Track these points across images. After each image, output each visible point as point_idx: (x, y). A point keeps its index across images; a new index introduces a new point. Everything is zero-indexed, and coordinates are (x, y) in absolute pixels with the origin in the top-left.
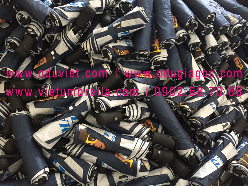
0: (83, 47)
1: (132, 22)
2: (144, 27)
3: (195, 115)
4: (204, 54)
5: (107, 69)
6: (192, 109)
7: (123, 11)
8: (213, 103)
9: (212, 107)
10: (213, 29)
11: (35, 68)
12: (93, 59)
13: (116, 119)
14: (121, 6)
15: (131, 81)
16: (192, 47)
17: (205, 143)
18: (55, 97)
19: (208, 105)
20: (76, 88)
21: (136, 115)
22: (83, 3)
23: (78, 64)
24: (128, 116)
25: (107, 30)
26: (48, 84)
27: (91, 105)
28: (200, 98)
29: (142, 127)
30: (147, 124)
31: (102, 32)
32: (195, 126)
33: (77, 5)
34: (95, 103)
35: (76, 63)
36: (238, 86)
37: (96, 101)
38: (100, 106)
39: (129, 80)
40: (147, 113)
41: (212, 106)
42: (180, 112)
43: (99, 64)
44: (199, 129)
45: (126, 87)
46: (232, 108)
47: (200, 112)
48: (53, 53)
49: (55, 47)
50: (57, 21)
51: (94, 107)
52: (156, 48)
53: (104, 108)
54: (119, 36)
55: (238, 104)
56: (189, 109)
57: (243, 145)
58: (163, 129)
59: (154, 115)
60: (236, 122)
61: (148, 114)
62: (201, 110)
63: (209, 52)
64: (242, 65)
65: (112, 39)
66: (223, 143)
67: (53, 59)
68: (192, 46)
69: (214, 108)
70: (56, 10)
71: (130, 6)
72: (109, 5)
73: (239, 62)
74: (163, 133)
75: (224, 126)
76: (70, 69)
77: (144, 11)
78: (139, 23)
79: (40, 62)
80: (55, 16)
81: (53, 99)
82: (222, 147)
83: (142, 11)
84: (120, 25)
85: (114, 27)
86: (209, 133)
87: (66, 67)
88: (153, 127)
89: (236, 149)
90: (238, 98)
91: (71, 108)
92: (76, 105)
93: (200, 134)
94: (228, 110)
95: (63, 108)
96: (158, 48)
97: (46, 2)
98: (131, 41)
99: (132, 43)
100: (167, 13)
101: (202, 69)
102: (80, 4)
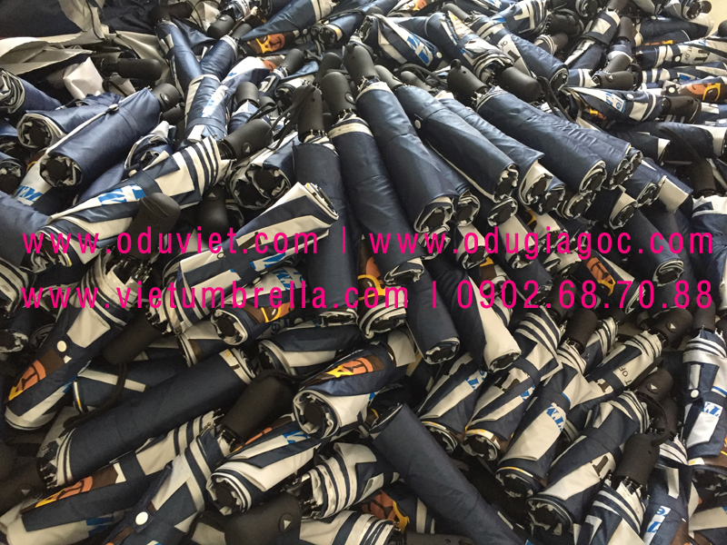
0: (153, 313)
1: (292, 227)
2: (327, 234)
3: (513, 455)
4: (505, 270)
5: (237, 367)
6: (501, 439)
7: (260, 187)
8: (554, 405)
9: (554, 418)
10: (514, 205)
11: (11, 398)
12: (190, 340)
13: (287, 523)
14: (251, 174)
15: (315, 395)
16: (469, 260)
17: (558, 531)
18: (88, 483)
19: (541, 415)
20: (149, 441)
21: (343, 494)
22: (138, 188)
23: (146, 358)
24: (321, 506)
25: (222, 256)
26: (59, 442)
27: (205, 493)
28: (517, 401)
29: (369, 525)
30: (381, 507)
31: (205, 263)
32: (519, 485)
33: (122, 199)
34: (216, 485)
35: (139, 358)
36: (613, 337)
37: (218, 480)
38: (233, 493)
39: (308, 394)
40: (375, 479)
41: (553, 415)
42: (468, 449)
43: (210, 354)
44: (531, 492)
45: (302, 413)
46: (607, 409)
47: (524, 442)
48: (62, 346)
49: (68, 328)
50: (66, 255)
51: (214, 498)
52: (371, 285)
53: (244, 497)
54: (257, 270)
55: (619, 390)
56: (493, 439)
57: (659, 518)
58: (431, 513)
59: (396, 476)
60: (625, 447)
61: (378, 481)
62: (526, 433)
63: (516, 265)
64: (610, 277)
65: (238, 278)
66: (603, 526)
68: (467, 256)
69: (561, 420)
70: (58, 224)
71: (276, 174)
72: (214, 178)
73: (602, 271)
74: (432, 531)
75: (598, 469)
76: (121, 382)
77: (318, 196)
78: (309, 228)
79: (26, 376)
81: (80, 493)
82: (602, 539)
83: (314, 194)
85: (239, 244)
86: (562, 500)
87: (111, 379)
88: (400, 516)
89: (642, 536)
90: (618, 373)
91: (142, 518)
92: (158, 503)
93: (538, 506)
94: (599, 414)
95: (116, 514)
96: (377, 284)
97: (24, 191)
98: (295, 273)
99: (299, 276)
100: (381, 187)
101: (507, 312)
102: (128, 193)
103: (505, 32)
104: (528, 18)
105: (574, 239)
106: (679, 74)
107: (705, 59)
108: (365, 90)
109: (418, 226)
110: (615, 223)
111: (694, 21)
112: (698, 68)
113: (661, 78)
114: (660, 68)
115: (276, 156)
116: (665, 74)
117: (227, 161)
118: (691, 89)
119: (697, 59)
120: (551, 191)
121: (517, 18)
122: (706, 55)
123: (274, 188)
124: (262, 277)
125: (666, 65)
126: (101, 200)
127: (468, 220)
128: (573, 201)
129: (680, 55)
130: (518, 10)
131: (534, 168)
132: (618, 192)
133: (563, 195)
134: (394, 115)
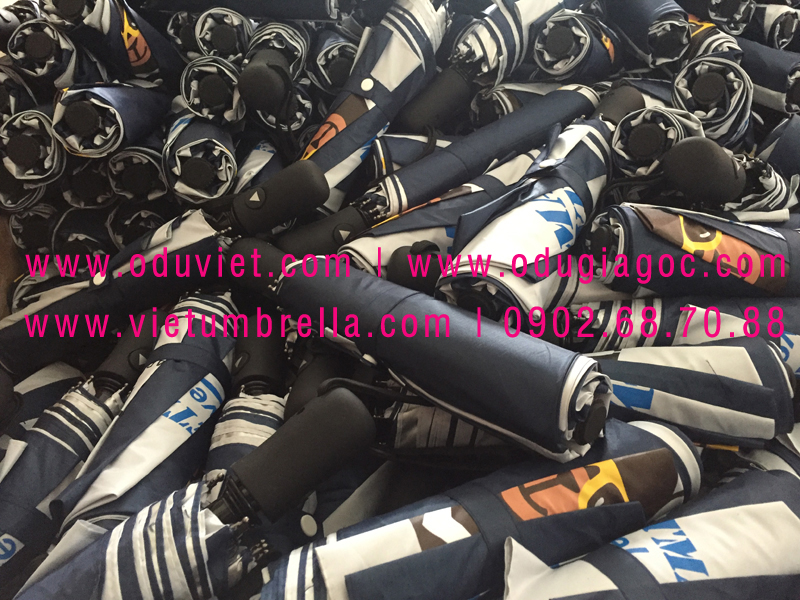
67: (370, 108)
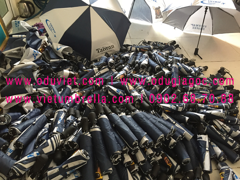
1: (77, 163)
2: (86, 163)
4: (138, 166)
10: (139, 149)
14: (68, 143)
16: (127, 165)
25: (58, 171)
31: (54, 173)
52: (99, 175)
63: (140, 164)
64: (170, 163)
65: (62, 177)
70: (17, 165)
71: (75, 144)
72: (58, 145)
73: (168, 161)
80: (16, 171)
83: (82, 154)
84: (67, 166)
85: (63, 168)
96: (100, 174)
97: (9, 150)
98: (79, 172)
99: (79, 173)
100: (102, 147)
101: (139, 177)
102: (35, 154)
103: (143, 88)
104: (150, 82)
105: (158, 154)
106: (195, 93)
107: (202, 88)
108: (99, 118)
109: (111, 158)
110: (171, 147)
111: (199, 77)
112: (200, 91)
113: (190, 94)
114: (190, 91)
115: (76, 137)
116: (191, 93)
117: (62, 140)
118: (197, 100)
119: (200, 89)
120: (149, 143)
121: (147, 82)
122: (202, 87)
123: (74, 147)
124: (69, 175)
125: (191, 91)
126: (28, 157)
127: (126, 153)
128: (156, 144)
129: (195, 88)
130: (147, 80)
131: (143, 139)
132: (170, 140)
133: (153, 143)
134: (106, 126)
